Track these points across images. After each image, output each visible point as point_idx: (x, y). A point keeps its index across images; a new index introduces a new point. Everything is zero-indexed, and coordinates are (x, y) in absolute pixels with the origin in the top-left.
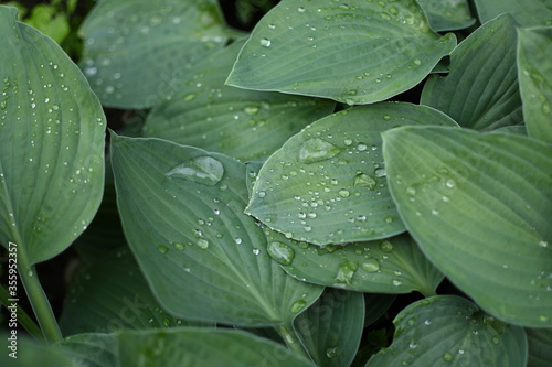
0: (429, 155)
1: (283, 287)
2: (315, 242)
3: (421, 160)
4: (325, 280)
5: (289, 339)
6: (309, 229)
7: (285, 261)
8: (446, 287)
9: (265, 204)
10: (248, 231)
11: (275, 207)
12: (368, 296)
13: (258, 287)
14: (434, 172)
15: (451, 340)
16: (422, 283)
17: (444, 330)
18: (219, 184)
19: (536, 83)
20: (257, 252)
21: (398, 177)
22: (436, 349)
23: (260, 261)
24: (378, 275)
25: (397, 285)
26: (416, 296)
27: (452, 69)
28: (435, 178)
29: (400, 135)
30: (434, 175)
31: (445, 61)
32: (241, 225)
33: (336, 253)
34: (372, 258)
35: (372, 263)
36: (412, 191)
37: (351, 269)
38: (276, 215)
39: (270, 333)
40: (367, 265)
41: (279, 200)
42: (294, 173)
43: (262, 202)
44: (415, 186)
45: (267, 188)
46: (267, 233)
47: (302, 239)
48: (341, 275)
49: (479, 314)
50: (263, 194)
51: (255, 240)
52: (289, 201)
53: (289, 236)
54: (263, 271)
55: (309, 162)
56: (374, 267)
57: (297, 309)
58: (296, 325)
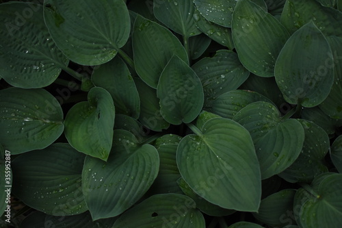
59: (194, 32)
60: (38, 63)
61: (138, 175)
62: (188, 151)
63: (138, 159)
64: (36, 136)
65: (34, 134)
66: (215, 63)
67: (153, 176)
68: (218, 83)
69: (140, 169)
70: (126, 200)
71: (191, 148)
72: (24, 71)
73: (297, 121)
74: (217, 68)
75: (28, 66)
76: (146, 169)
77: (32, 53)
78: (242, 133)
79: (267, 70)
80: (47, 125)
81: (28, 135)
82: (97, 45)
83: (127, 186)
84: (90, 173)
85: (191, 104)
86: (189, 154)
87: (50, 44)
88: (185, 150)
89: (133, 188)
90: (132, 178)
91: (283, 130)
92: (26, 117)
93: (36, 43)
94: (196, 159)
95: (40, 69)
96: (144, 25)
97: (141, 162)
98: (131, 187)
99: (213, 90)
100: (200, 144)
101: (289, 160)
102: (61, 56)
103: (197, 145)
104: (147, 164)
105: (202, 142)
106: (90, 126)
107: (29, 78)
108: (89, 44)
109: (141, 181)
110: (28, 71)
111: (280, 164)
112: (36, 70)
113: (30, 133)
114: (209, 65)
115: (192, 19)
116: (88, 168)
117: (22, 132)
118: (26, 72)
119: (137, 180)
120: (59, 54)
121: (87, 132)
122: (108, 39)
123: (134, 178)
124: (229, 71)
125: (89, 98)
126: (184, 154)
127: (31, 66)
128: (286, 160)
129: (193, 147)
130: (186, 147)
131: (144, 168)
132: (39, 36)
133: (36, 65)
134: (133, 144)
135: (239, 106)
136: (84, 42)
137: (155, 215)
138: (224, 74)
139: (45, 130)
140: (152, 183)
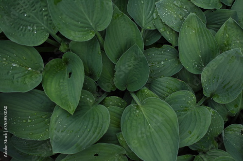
1: (149, 22)
4: (158, 28)
5: (142, 32)
8: (177, 48)
12: (162, 37)
13: (145, 18)
15: (169, 57)
16: (174, 43)
17: (170, 54)
19: (225, 29)
22: (166, 56)
23: (150, 14)
24: (168, 36)
25: (169, 40)
26: (171, 44)
27: (215, 12)
29: (194, 16)
31: (215, 9)
39: (140, 29)
44: (188, 26)
48: (161, 30)
49: (178, 58)
51: (152, 10)
54: (148, 16)
55: (174, 5)
56: (168, 33)
57: (148, 28)
58: (146, 31)
59: (150, 27)
60: (32, 25)
61: (93, 129)
62: (130, 116)
63: (94, 115)
64: (20, 80)
65: (19, 77)
66: (160, 53)
67: (103, 131)
68: (158, 66)
69: (95, 124)
70: (81, 145)
71: (132, 114)
72: (20, 29)
73: (206, 108)
74: (160, 56)
75: (24, 26)
76: (99, 125)
77: (29, 17)
78: (171, 113)
79: (195, 68)
80: (29, 72)
81: (13, 77)
82: (82, 25)
83: (84, 136)
84: (57, 119)
85: (137, 79)
86: (130, 118)
87: (44, 14)
88: (128, 115)
89: (88, 137)
90: (88, 130)
91: (197, 114)
92: (13, 63)
93: (35, 10)
94: (134, 123)
95: (33, 30)
96: (118, 15)
97: (96, 118)
98: (86, 137)
99: (153, 71)
100: (139, 112)
101: (197, 138)
102: (50, 24)
103: (136, 112)
104: (100, 121)
105: (140, 111)
106: (62, 81)
107: (23, 35)
108: (76, 23)
109: (94, 133)
110: (24, 30)
111: (191, 140)
112: (30, 30)
113: (16, 76)
114: (155, 53)
115: (152, 17)
116: (56, 114)
117: (10, 74)
118: (22, 30)
119: (91, 132)
120: (50, 22)
121: (59, 85)
122: (90, 21)
123: (90, 131)
124: (168, 60)
125: (63, 57)
126: (126, 118)
127: (27, 26)
128: (196, 137)
129: (133, 113)
130: (129, 113)
131: (98, 124)
132: (38, 5)
133: (30, 26)
134: (91, 101)
135: (171, 90)
136: (72, 21)
137: (96, 155)
138: (163, 61)
139: (28, 76)
140: (102, 136)
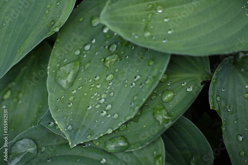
0: (134, 6)
2: (128, 118)
3: (133, 14)
6: (116, 116)
7: (124, 147)
9: (77, 130)
10: (86, 156)
11: (84, 126)
14: (146, 12)
18: (38, 150)
20: (104, 160)
21: (133, 34)
28: (150, 16)
30: (148, 15)
32: (78, 157)
33: (143, 112)
34: (163, 92)
35: (166, 95)
36: (148, 34)
37: (160, 110)
38: (89, 129)
40: (165, 99)
41: (82, 120)
42: (71, 98)
43: (74, 132)
45: (68, 121)
46: (97, 144)
47: (119, 125)
50: (70, 127)
52: (87, 114)
53: (110, 131)
